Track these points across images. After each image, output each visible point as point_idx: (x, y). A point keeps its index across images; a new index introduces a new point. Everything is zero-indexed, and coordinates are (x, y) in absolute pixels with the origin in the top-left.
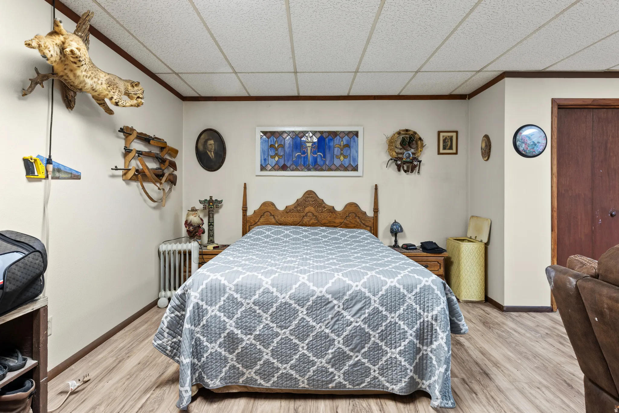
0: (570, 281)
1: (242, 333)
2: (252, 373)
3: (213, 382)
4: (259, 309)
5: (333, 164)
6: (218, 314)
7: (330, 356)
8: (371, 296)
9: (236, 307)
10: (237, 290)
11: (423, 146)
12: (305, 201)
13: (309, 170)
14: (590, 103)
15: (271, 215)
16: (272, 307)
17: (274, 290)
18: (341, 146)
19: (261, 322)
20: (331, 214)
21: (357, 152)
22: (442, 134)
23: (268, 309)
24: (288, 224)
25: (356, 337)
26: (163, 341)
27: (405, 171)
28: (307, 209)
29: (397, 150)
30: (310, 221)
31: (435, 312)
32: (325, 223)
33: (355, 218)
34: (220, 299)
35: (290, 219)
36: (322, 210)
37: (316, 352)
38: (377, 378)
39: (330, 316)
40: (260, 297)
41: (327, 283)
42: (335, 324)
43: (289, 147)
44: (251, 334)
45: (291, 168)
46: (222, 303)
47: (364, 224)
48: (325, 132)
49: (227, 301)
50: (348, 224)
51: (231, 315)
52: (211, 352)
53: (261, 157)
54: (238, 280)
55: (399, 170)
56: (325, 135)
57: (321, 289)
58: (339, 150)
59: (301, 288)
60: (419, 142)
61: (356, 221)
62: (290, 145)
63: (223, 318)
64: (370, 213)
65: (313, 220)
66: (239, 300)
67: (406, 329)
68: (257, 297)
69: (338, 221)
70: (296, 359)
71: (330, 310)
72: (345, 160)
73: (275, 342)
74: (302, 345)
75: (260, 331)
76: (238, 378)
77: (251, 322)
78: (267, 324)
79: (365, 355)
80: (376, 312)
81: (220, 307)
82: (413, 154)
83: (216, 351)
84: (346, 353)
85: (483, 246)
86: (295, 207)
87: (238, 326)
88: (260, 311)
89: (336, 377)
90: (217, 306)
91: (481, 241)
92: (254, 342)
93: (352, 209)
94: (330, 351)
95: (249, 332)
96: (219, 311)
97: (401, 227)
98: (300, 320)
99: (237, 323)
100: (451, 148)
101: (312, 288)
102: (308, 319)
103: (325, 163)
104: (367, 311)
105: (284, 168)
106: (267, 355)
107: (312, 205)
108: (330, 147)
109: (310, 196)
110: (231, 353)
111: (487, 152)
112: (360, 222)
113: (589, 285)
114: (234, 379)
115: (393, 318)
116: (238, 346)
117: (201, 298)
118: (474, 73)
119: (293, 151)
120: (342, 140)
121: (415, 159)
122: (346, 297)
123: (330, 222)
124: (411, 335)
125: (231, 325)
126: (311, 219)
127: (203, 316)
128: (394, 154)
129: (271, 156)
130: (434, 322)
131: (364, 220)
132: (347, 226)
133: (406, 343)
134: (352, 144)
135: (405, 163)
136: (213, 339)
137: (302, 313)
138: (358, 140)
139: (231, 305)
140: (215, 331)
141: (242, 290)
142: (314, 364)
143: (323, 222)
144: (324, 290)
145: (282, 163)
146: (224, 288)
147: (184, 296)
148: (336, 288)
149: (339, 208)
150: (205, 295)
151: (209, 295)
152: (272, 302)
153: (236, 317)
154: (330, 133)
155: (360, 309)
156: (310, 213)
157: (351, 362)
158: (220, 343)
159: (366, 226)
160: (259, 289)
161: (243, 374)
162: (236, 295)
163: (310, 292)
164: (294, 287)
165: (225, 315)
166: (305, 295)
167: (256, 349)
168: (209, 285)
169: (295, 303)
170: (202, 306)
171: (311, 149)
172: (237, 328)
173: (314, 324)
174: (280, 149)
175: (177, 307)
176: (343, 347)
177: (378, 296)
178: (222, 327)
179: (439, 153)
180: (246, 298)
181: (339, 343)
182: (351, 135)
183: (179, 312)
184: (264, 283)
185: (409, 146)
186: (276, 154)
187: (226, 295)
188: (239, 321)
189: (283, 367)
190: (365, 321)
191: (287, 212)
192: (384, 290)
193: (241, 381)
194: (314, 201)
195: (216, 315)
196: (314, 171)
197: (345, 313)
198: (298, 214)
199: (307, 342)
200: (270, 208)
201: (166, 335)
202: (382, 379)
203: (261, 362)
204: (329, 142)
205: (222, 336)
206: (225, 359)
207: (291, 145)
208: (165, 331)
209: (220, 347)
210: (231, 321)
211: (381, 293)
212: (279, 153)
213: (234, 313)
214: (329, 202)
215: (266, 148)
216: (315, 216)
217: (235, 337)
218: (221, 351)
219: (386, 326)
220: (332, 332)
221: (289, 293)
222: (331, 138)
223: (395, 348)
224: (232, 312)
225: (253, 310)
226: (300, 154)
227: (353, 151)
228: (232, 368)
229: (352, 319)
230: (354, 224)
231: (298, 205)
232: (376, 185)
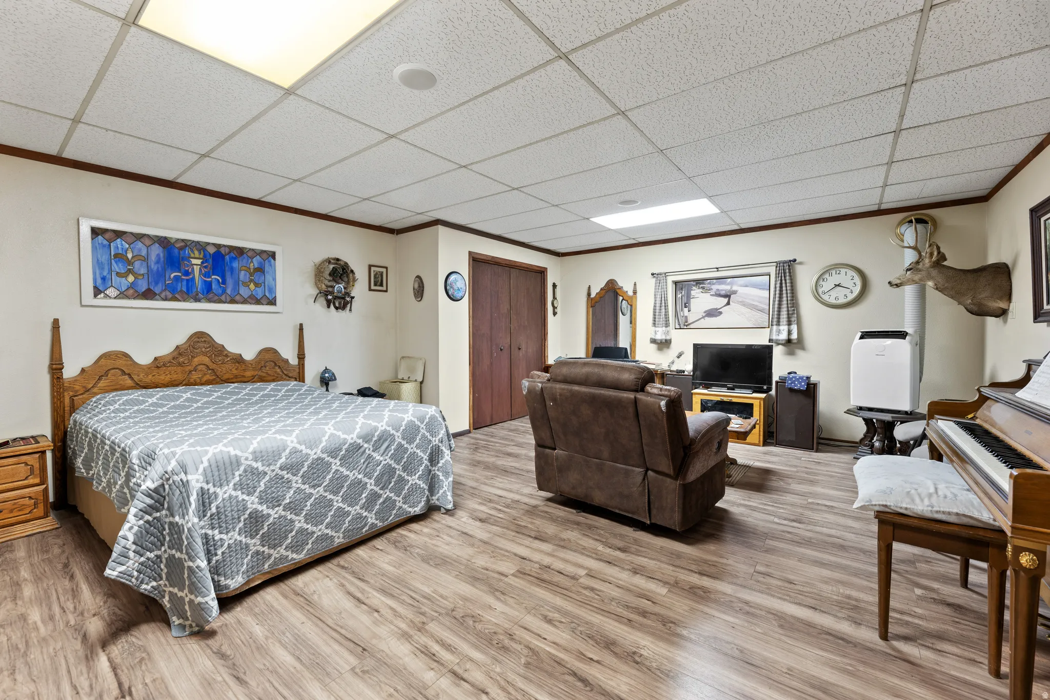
0: (538, 385)
1: (268, 507)
2: (282, 551)
3: (234, 581)
4: (288, 473)
5: (239, 293)
6: (234, 493)
7: (364, 501)
8: (395, 433)
9: (256, 479)
10: (256, 458)
11: (355, 280)
12: (194, 348)
13: (197, 300)
14: (489, 259)
15: (124, 373)
16: (303, 467)
17: (303, 447)
18: (250, 269)
19: (291, 488)
20: (237, 364)
21: (274, 279)
22: (373, 269)
23: (298, 470)
24: (160, 385)
25: (385, 474)
26: (127, 565)
27: (337, 308)
28: (196, 359)
29: (327, 282)
30: (202, 377)
31: (441, 436)
32: (228, 379)
33: (274, 368)
34: (234, 474)
35: (164, 378)
36: (224, 360)
37: (351, 501)
38: (402, 507)
39: (362, 461)
40: (287, 459)
41: (355, 429)
42: (367, 467)
43: (158, 262)
44: (279, 505)
45: (163, 295)
46: (237, 479)
47: (286, 375)
48: (224, 246)
49: (244, 475)
50: (265, 377)
51: (252, 490)
52: (229, 544)
53: (94, 273)
54: (254, 445)
55: (329, 307)
56: (223, 250)
57: (351, 436)
58: (248, 275)
59: (331, 439)
60: (351, 275)
61: (276, 372)
62: (159, 259)
63: (241, 497)
64: (294, 361)
65: (208, 376)
66: (261, 469)
67: (423, 455)
68: (283, 460)
69: (249, 374)
70: (332, 515)
71: (361, 455)
72: (257, 289)
73: (309, 505)
74: (337, 498)
75: (290, 498)
76: (263, 565)
77: (278, 491)
78: (298, 488)
79: (391, 491)
80: (400, 446)
81: (235, 485)
82: (345, 288)
83: (236, 540)
84: (377, 493)
85: (419, 385)
86: (174, 358)
87: (262, 501)
88: (289, 475)
89: (369, 520)
90: (231, 485)
91: (416, 381)
92: (283, 513)
93: (268, 356)
94: (364, 496)
95: (276, 504)
96: (235, 489)
97: (333, 374)
98: (334, 473)
99: (260, 498)
100: (381, 285)
101: (343, 436)
102: (342, 469)
103: (224, 291)
104: (393, 447)
105: (148, 295)
106: (300, 523)
107: (205, 354)
108: (232, 270)
109: (200, 339)
110: (252, 537)
111: (419, 292)
112: (281, 373)
113: (549, 385)
114: (258, 568)
115: (412, 448)
116: (263, 525)
117: (205, 480)
118: (414, 214)
119: (164, 270)
120: (252, 262)
121: (348, 294)
122: (374, 439)
123: (236, 377)
124: (426, 460)
125: (253, 503)
126: (205, 374)
127: (210, 504)
128: (324, 286)
129: (117, 273)
130: (440, 444)
131: (286, 370)
132: (262, 380)
133: (423, 468)
134: (267, 268)
135: (336, 298)
136: (231, 527)
137: (336, 464)
138: (275, 264)
139: (250, 477)
140: (232, 515)
141: (262, 457)
142: (348, 513)
143: (226, 377)
144: (354, 436)
145: (143, 286)
146: (237, 460)
147: (161, 490)
148: (364, 432)
149: (249, 355)
150: (210, 475)
151: (216, 474)
152: (302, 462)
153: (258, 491)
154: (232, 248)
155: (387, 447)
156: (202, 366)
157: (381, 500)
158: (240, 529)
159: (289, 377)
160: (284, 450)
161: (270, 556)
162: (255, 465)
163: (341, 441)
164: (324, 439)
165: (243, 493)
166: (337, 445)
167: (287, 521)
168: (213, 462)
169: (328, 456)
170: (208, 490)
171: (200, 269)
172: (261, 503)
173: (348, 473)
174: (137, 264)
175: (148, 508)
176: (375, 488)
177: (400, 432)
178: (241, 509)
179: (370, 290)
180: (269, 465)
181: (371, 485)
182: (265, 256)
183: (150, 515)
184: (289, 443)
185: (340, 278)
186: (130, 271)
187: (242, 468)
188: (263, 494)
189: (318, 530)
190: (391, 458)
191: (158, 367)
192: (404, 426)
193: (266, 566)
194: (209, 347)
195: (230, 497)
196: (207, 302)
197: (375, 455)
198: (179, 369)
199: (341, 494)
200: (120, 363)
201: (131, 554)
202: (405, 506)
203: (294, 533)
204: (231, 262)
205: (242, 519)
206: (246, 547)
207: (162, 259)
208: (129, 550)
209: (239, 534)
210: (253, 498)
211: (402, 428)
212: (136, 270)
213: (255, 487)
214: (232, 348)
215: (104, 258)
216: (210, 369)
217: (260, 515)
218: (241, 539)
219: (408, 458)
220: (364, 477)
221: (320, 447)
222: (234, 256)
223: (415, 474)
224: (252, 486)
225: (280, 477)
226: (180, 274)
227: (269, 278)
228: (255, 555)
229: (381, 459)
230: (274, 376)
231: (180, 354)
232: (301, 325)
